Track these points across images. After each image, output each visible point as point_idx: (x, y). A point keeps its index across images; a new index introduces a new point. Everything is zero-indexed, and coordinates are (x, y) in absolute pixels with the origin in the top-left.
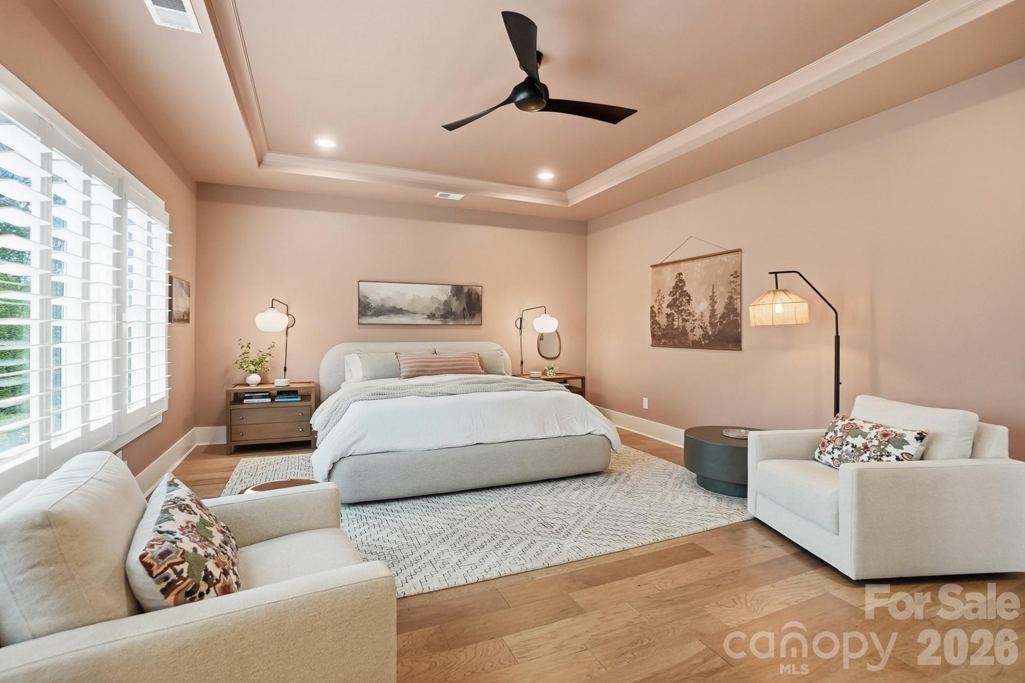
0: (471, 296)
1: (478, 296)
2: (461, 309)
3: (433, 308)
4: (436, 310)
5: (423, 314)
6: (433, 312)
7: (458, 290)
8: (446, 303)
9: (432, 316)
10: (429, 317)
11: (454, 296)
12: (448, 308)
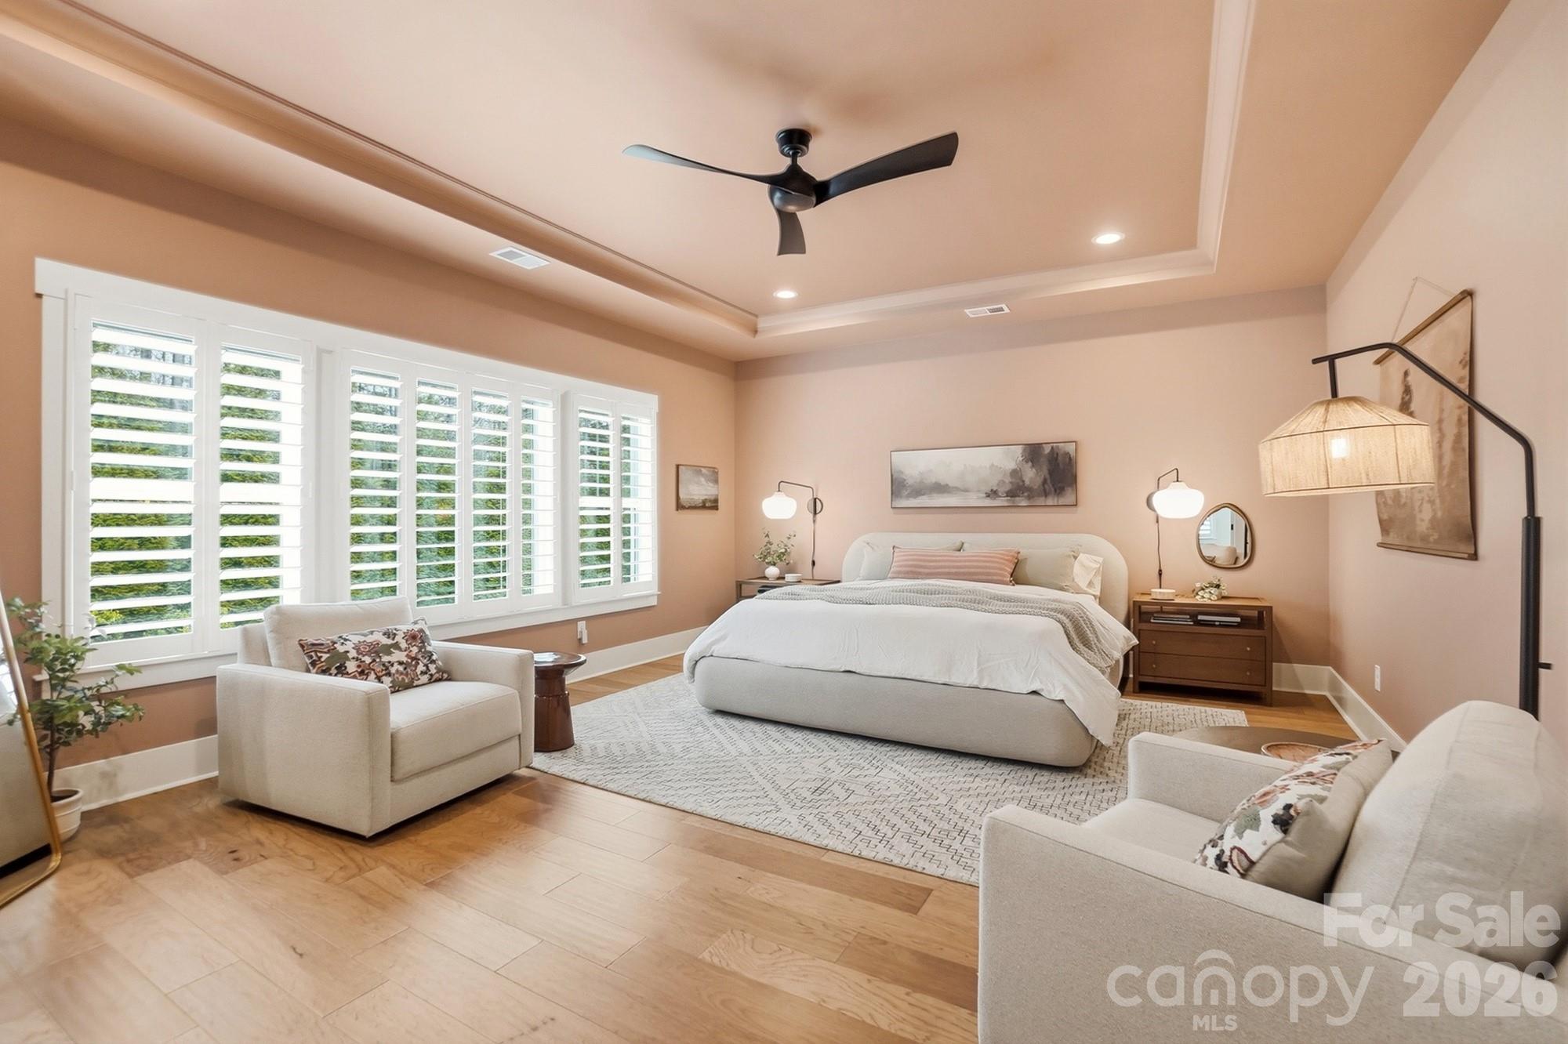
0: (1056, 459)
1: (1070, 459)
2: (1039, 480)
3: (993, 484)
4: (998, 485)
5: (979, 491)
6: (995, 489)
7: (1033, 452)
8: (1015, 473)
9: (993, 494)
10: (988, 496)
11: (1027, 462)
12: (1018, 481)
